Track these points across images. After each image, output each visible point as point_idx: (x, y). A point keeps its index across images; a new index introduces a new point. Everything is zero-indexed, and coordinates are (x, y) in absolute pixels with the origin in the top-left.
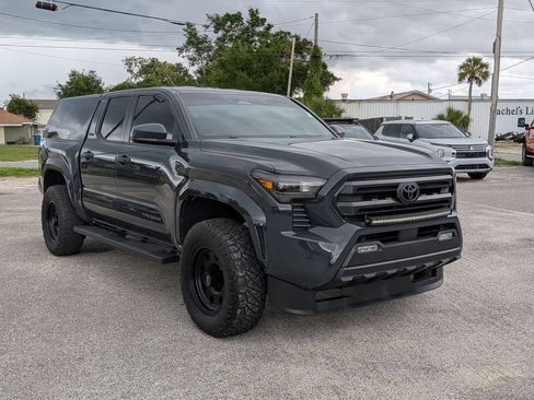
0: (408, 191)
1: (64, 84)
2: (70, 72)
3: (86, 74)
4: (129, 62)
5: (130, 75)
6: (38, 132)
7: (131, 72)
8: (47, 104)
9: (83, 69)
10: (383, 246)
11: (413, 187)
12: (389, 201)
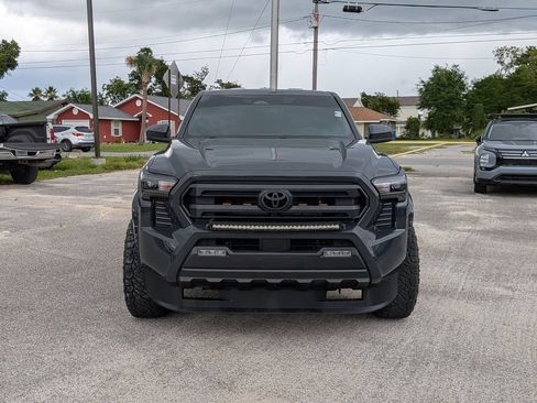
0: (273, 199)
1: (426, 80)
2: (433, 68)
3: (449, 68)
4: (500, 52)
5: (500, 66)
6: (396, 128)
7: (502, 63)
8: (408, 101)
9: (447, 65)
10: (231, 252)
11: (280, 195)
12: (247, 207)
